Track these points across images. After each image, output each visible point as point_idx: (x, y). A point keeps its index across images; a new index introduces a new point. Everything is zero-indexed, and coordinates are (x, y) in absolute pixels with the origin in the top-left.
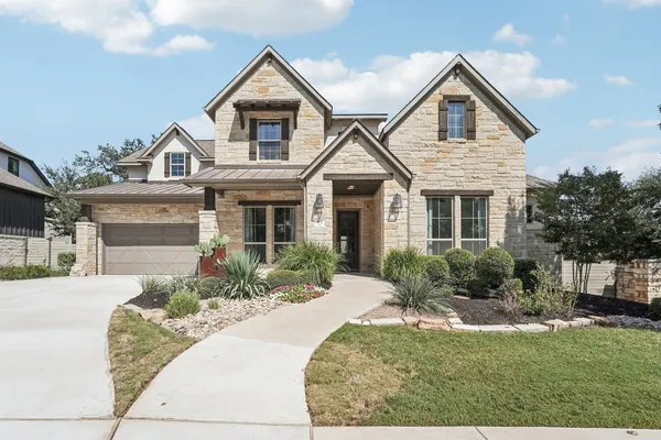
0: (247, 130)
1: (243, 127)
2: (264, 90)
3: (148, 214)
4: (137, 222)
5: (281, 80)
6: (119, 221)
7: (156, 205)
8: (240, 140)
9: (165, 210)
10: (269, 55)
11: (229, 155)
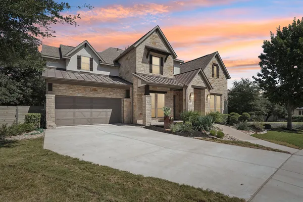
0: (149, 59)
1: (147, 58)
2: (155, 43)
3: (86, 91)
4: (79, 95)
5: (159, 40)
6: (67, 94)
7: (90, 87)
8: (146, 63)
9: (95, 90)
10: (157, 30)
11: (142, 69)
